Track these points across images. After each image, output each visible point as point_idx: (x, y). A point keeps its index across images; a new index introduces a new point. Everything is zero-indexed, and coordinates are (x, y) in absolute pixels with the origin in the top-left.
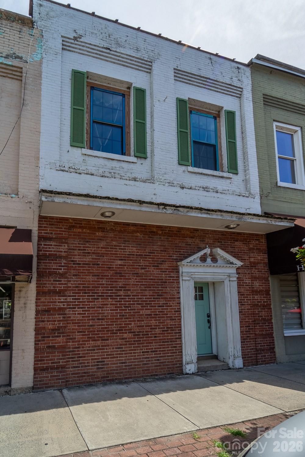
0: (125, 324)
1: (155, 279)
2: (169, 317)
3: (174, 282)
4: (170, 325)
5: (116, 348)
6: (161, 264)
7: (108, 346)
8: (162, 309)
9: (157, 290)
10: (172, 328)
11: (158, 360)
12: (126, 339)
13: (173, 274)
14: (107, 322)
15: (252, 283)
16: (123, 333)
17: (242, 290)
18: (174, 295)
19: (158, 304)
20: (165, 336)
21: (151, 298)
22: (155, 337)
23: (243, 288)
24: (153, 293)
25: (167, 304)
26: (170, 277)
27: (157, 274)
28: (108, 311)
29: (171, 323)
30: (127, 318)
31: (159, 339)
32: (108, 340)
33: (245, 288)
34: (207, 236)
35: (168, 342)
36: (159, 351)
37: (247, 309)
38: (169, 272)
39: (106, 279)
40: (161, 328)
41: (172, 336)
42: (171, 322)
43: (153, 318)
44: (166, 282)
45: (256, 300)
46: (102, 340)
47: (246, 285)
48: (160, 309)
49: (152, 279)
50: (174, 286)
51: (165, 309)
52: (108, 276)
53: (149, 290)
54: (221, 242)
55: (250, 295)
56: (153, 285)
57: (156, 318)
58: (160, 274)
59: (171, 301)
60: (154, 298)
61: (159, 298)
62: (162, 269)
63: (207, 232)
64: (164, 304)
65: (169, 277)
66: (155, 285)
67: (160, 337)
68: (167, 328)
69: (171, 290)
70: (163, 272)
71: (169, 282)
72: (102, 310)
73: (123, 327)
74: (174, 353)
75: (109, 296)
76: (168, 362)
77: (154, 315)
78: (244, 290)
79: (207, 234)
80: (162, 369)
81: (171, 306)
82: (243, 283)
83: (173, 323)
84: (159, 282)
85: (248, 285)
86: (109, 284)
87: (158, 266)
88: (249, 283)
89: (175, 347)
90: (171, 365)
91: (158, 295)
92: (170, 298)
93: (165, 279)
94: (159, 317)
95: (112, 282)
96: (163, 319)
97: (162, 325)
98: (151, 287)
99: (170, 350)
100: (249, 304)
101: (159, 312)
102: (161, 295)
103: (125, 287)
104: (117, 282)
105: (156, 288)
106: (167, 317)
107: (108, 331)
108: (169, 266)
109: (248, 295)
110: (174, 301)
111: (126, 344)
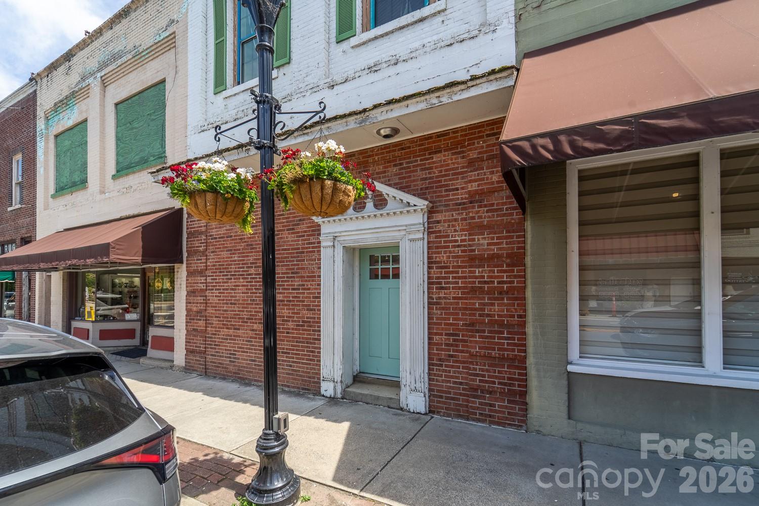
0: (255, 312)
1: (289, 250)
2: (306, 305)
3: (315, 251)
4: (307, 318)
5: (246, 341)
6: (298, 225)
7: (239, 336)
8: (297, 293)
9: (292, 265)
10: (309, 322)
11: (291, 366)
12: (256, 331)
13: (313, 238)
14: (239, 307)
15: (469, 240)
16: (253, 323)
17: (443, 257)
18: (313, 272)
19: (292, 285)
20: (300, 334)
21: (284, 277)
22: (288, 333)
23: (445, 252)
24: (287, 269)
25: (303, 285)
26: (309, 243)
27: (292, 241)
28: (240, 294)
29: (308, 315)
30: (257, 304)
31: (293, 337)
32: (239, 329)
33: (450, 252)
34: (370, 160)
35: (303, 342)
36: (292, 354)
37: (454, 298)
38: (308, 235)
39: (239, 253)
40: (295, 321)
41: (310, 335)
42: (308, 313)
43: (286, 305)
44: (303, 252)
45: (476, 277)
46: (235, 329)
47: (454, 247)
48: (294, 293)
49: (285, 250)
50: (313, 257)
51: (301, 293)
52: (240, 250)
53: (282, 266)
54: (401, 164)
55: (465, 267)
56: (286, 257)
57: (289, 305)
58: (295, 241)
59: (309, 281)
60: (287, 277)
61: (294, 277)
62: (298, 232)
63: (371, 153)
64: (299, 285)
65: (307, 244)
66: (288, 257)
67: (293, 333)
68: (303, 322)
69: (309, 264)
70: (300, 236)
71: (307, 252)
72: (235, 293)
73: (253, 315)
74: (311, 360)
75: (241, 275)
76: (303, 372)
77: (287, 301)
78: (448, 257)
79: (370, 156)
80: (295, 379)
81: (309, 289)
82: (445, 242)
83: (310, 315)
84: (294, 253)
85: (459, 246)
86: (241, 260)
87: (293, 229)
88: (462, 241)
89: (312, 352)
90: (307, 377)
91: (292, 273)
92: (308, 277)
93: (303, 248)
94: (293, 305)
95: (244, 257)
96: (298, 308)
97: (297, 317)
98: (284, 262)
99: (305, 355)
100: (460, 288)
101: (293, 297)
102: (296, 273)
103: (256, 263)
104: (248, 256)
105: (290, 261)
106: (303, 305)
107: (239, 318)
108: (308, 227)
109: (459, 267)
110: (313, 281)
111: (256, 338)
